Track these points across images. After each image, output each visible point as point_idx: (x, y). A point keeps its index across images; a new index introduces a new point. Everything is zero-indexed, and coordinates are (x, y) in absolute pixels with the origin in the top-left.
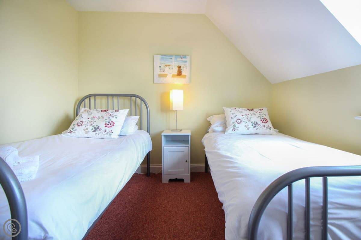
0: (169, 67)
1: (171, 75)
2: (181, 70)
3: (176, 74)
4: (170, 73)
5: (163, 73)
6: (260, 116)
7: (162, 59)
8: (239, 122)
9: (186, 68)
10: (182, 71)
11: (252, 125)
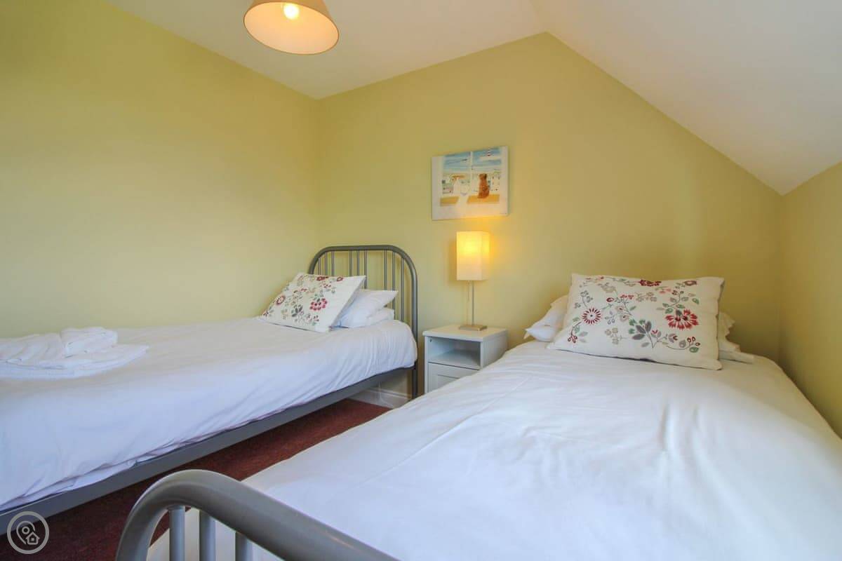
0: (462, 179)
1: (467, 197)
2: (488, 184)
3: (477, 194)
4: (465, 194)
5: (450, 195)
6: (670, 303)
7: (447, 163)
8: (592, 317)
9: (499, 178)
10: (489, 186)
11: (631, 331)
